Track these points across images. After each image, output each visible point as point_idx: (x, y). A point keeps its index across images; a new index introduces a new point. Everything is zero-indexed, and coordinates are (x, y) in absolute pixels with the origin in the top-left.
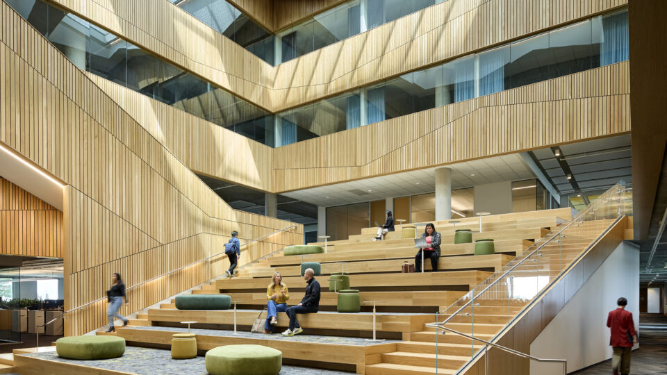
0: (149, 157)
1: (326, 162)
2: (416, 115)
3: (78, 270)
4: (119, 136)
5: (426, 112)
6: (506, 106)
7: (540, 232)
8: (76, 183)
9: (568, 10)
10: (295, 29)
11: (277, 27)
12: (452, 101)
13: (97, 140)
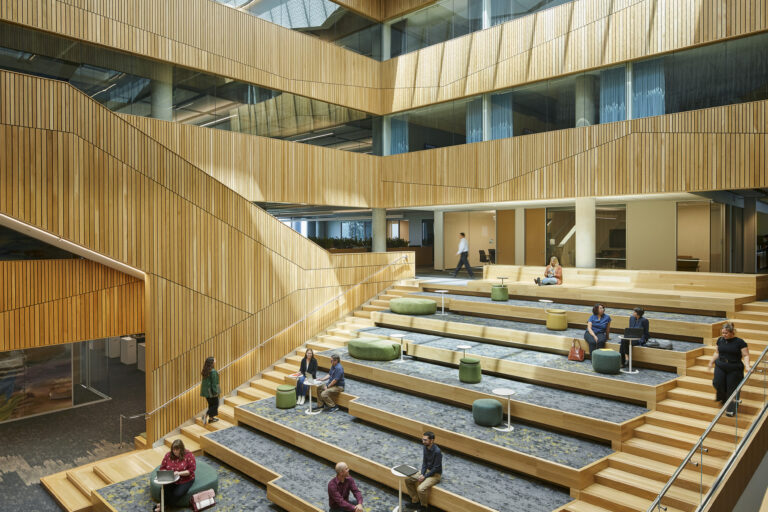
0: (237, 221)
1: (442, 180)
2: (551, 134)
3: (160, 365)
4: (204, 206)
5: (564, 132)
6: (667, 135)
7: (711, 331)
8: (158, 270)
9: (753, 18)
10: (405, 17)
11: (385, 16)
12: (596, 120)
13: (180, 217)
